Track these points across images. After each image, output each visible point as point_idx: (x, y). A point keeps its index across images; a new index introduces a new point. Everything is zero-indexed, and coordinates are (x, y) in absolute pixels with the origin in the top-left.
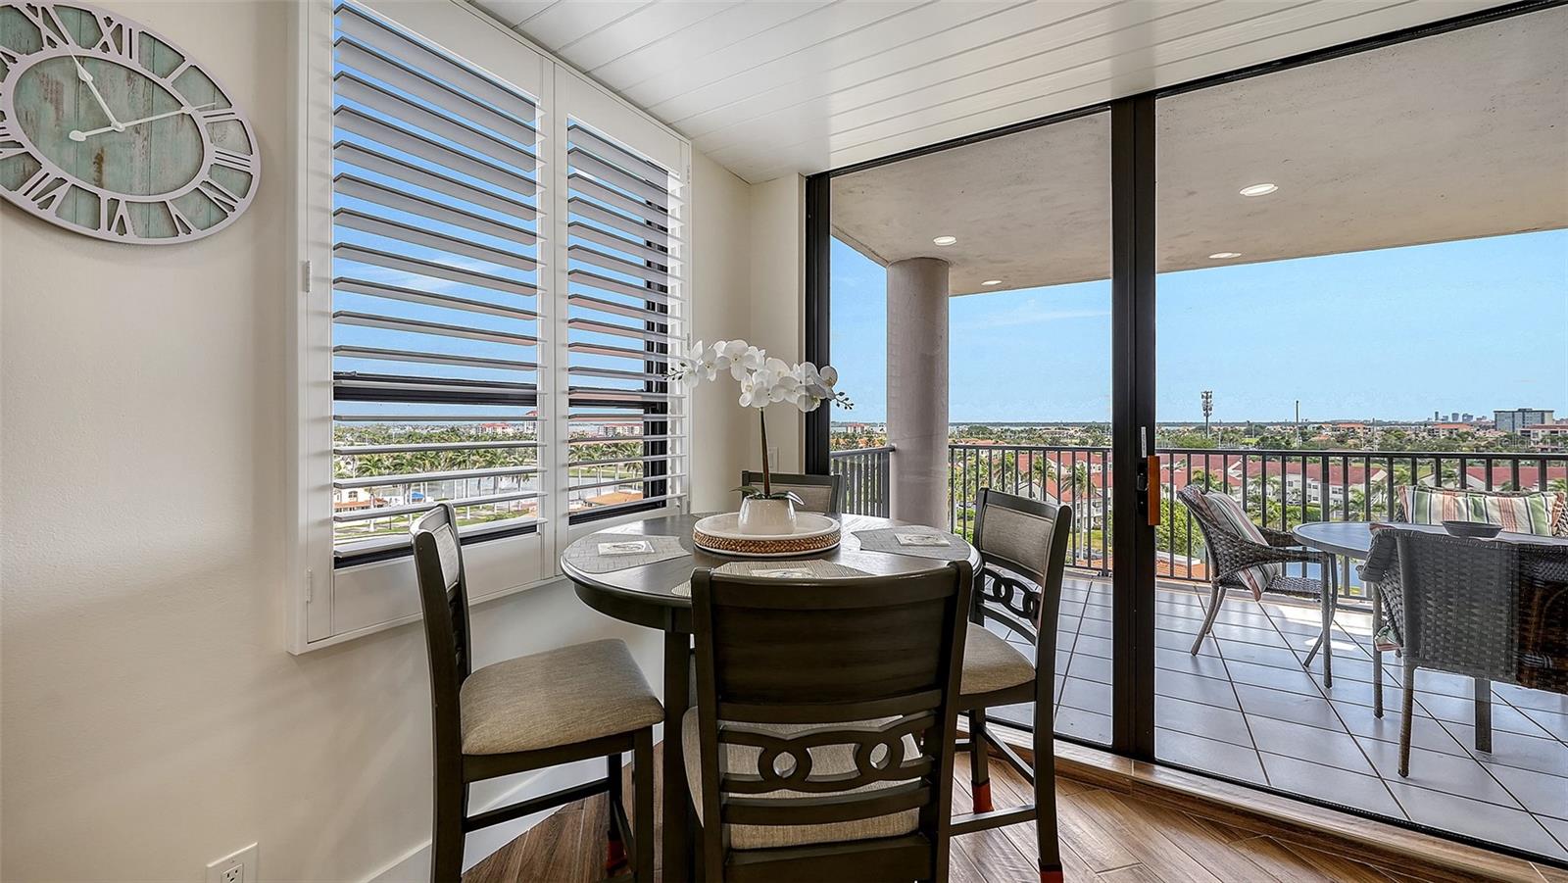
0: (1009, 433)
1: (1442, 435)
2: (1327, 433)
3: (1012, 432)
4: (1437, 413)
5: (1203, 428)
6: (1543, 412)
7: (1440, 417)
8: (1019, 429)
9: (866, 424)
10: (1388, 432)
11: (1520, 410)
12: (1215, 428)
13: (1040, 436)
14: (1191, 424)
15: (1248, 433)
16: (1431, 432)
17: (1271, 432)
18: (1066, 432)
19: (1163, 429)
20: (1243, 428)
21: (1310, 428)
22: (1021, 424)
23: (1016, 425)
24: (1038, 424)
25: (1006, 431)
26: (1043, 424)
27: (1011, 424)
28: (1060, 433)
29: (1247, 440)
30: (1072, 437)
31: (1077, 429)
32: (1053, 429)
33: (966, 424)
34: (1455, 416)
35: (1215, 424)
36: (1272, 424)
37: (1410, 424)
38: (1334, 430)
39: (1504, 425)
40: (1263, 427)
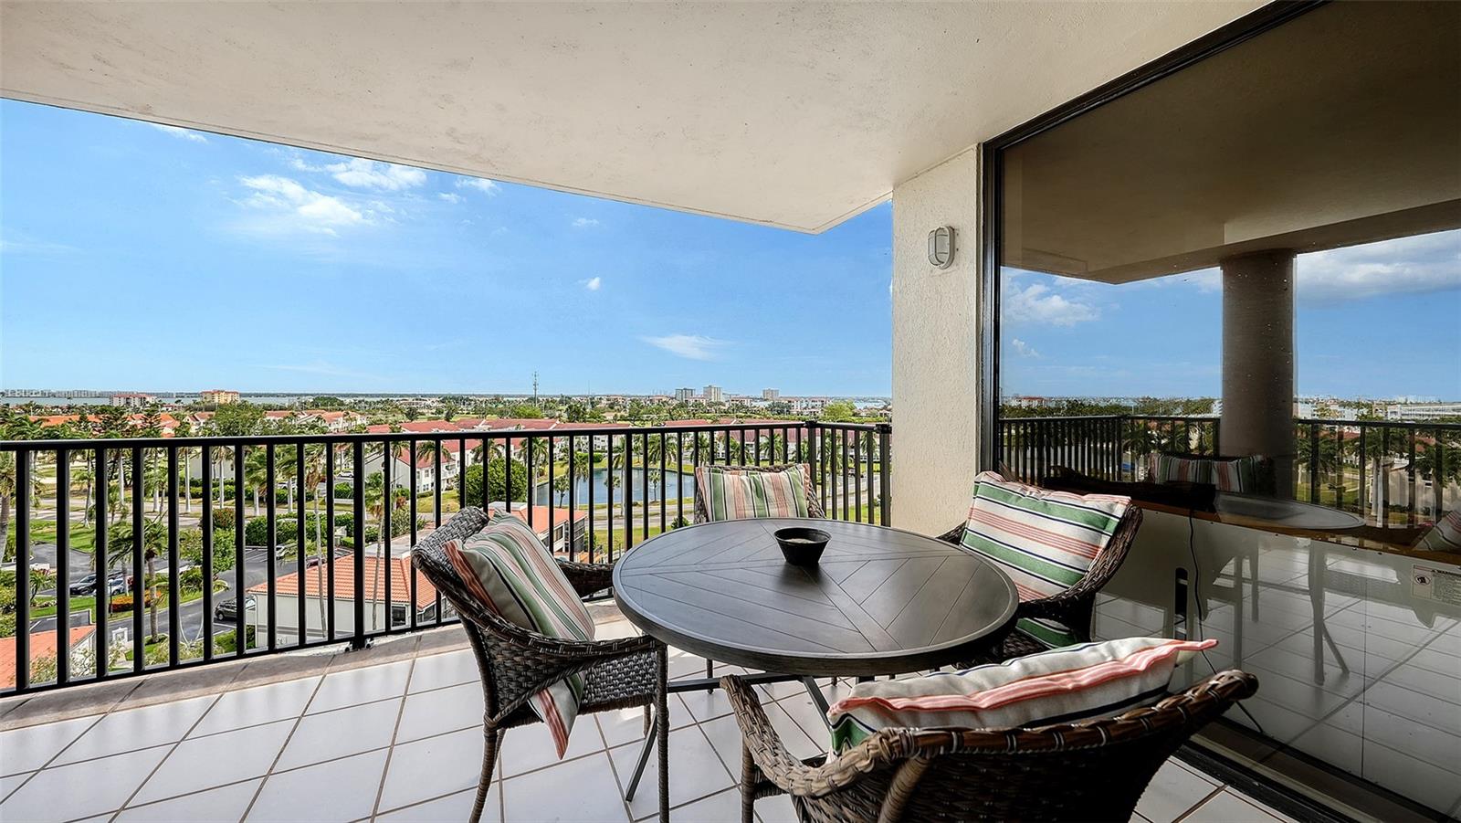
0: (363, 404)
2: (604, 402)
3: (366, 403)
5: (533, 399)
6: (692, 390)
8: (376, 400)
9: (150, 395)
10: (633, 401)
11: (685, 390)
12: (541, 399)
13: (397, 407)
14: (524, 396)
15: (561, 402)
18: (423, 402)
19: (505, 399)
20: (558, 399)
21: (595, 399)
22: (378, 396)
23: (372, 396)
24: (396, 396)
25: (360, 402)
26: (401, 396)
27: (367, 395)
28: (417, 404)
29: (560, 408)
30: (429, 407)
31: (434, 399)
32: (410, 400)
33: (312, 395)
34: (660, 392)
35: (539, 396)
36: (575, 396)
37: (642, 397)
38: (608, 400)
39: (679, 397)
40: (570, 398)
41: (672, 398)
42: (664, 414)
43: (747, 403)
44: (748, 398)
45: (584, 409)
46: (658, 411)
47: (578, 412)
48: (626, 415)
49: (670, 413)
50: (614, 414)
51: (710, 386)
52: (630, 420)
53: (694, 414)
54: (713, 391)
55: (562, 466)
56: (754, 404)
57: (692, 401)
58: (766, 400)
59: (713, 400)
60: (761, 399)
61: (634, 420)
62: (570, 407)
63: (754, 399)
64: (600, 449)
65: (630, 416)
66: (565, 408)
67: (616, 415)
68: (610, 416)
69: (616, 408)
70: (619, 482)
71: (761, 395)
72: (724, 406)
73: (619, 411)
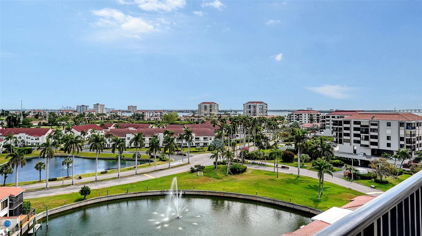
1: (65, 113)
2: (31, 114)
4: (63, 106)
6: (87, 106)
7: (64, 107)
10: (51, 113)
11: (82, 106)
15: (2, 114)
16: (62, 113)
17: (11, 114)
21: (26, 112)
34: (67, 107)
36: (12, 110)
37: (56, 110)
38: (34, 113)
39: (79, 110)
40: (8, 112)
41: (75, 111)
42: (70, 121)
43: (119, 114)
44: (120, 111)
45: (19, 119)
46: (66, 119)
47: (14, 120)
48: (47, 122)
49: (74, 120)
50: (39, 122)
51: (98, 104)
52: (49, 125)
53: (89, 121)
54: (99, 106)
55: (7, 158)
56: (123, 114)
57: (87, 113)
58: (130, 112)
59: (99, 112)
60: (127, 111)
61: (52, 126)
62: (9, 118)
63: (123, 111)
64: (30, 144)
65: (49, 123)
66: (5, 118)
67: (40, 123)
68: (35, 124)
69: (39, 118)
70: (44, 166)
71: (126, 109)
72: (106, 115)
73: (41, 119)
